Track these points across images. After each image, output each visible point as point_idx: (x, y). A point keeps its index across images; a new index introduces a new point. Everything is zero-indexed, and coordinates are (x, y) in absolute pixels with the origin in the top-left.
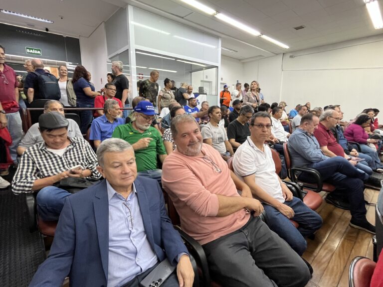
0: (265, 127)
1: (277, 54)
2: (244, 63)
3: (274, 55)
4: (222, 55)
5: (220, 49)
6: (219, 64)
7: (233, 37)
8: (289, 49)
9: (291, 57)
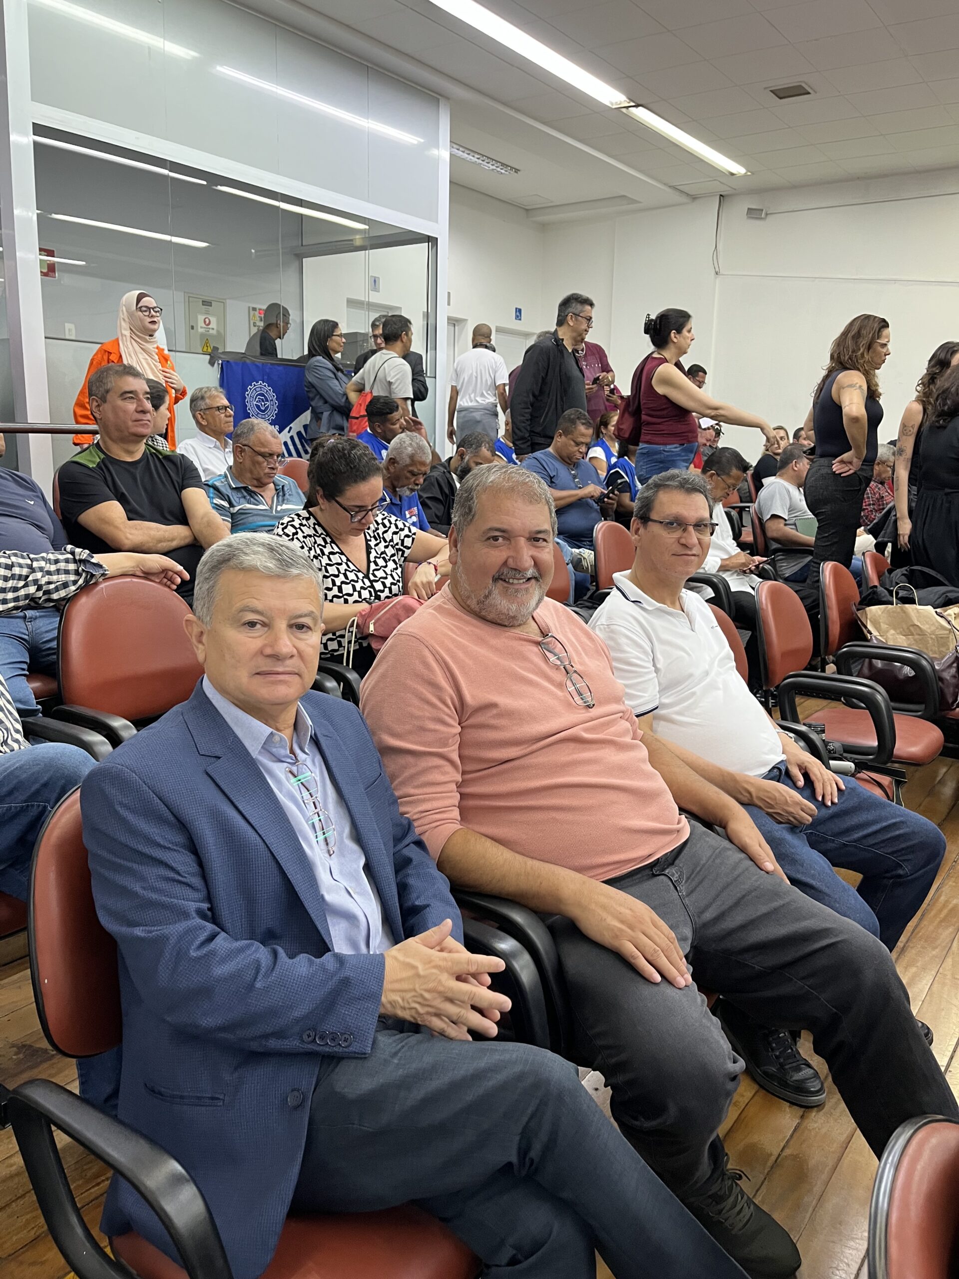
0: (691, 528)
1: (694, 198)
2: (544, 227)
3: (677, 198)
4: (454, 183)
5: (443, 154)
6: (440, 228)
7: (505, 104)
8: (745, 175)
9: (754, 213)
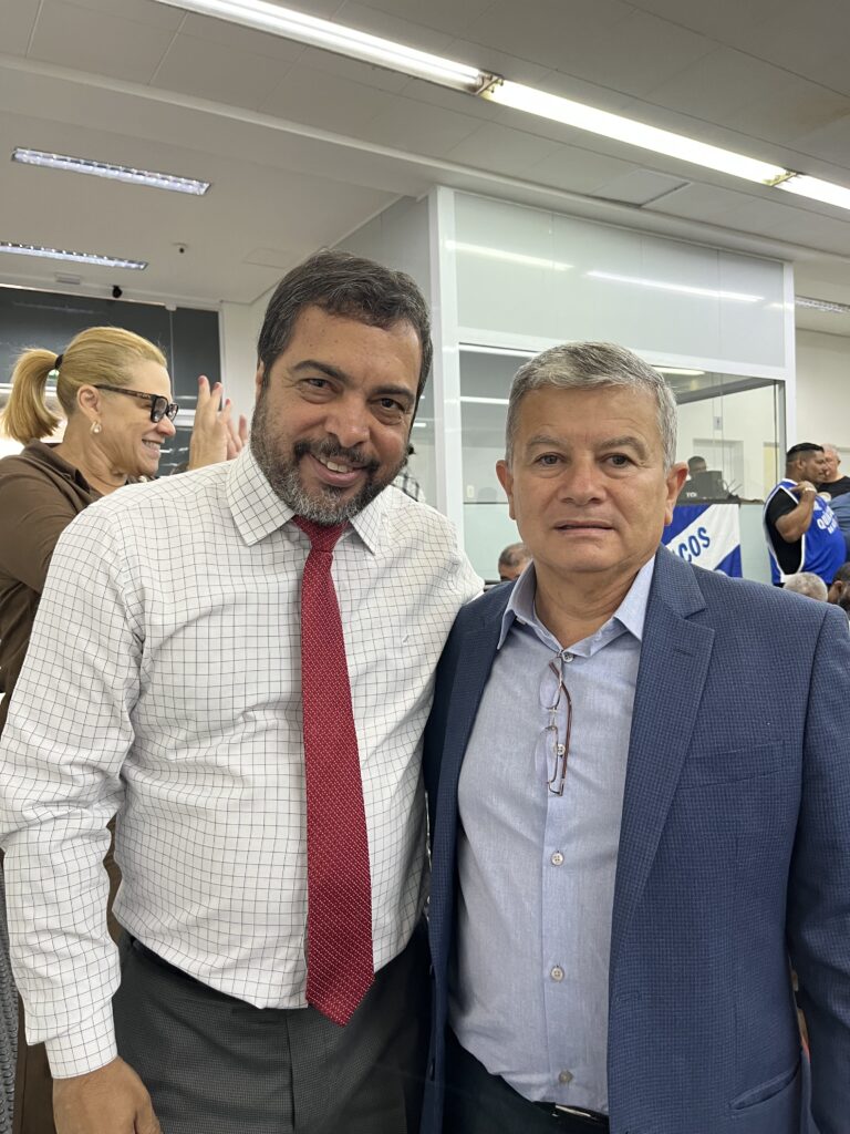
5: (788, 306)
6: (787, 371)
